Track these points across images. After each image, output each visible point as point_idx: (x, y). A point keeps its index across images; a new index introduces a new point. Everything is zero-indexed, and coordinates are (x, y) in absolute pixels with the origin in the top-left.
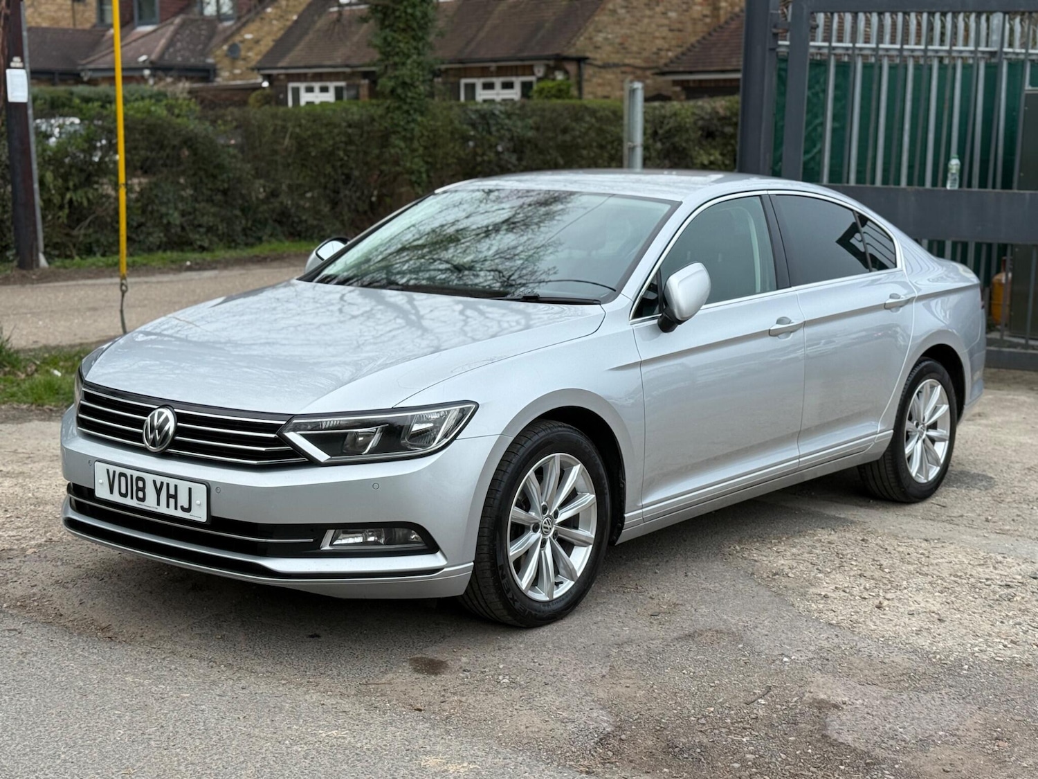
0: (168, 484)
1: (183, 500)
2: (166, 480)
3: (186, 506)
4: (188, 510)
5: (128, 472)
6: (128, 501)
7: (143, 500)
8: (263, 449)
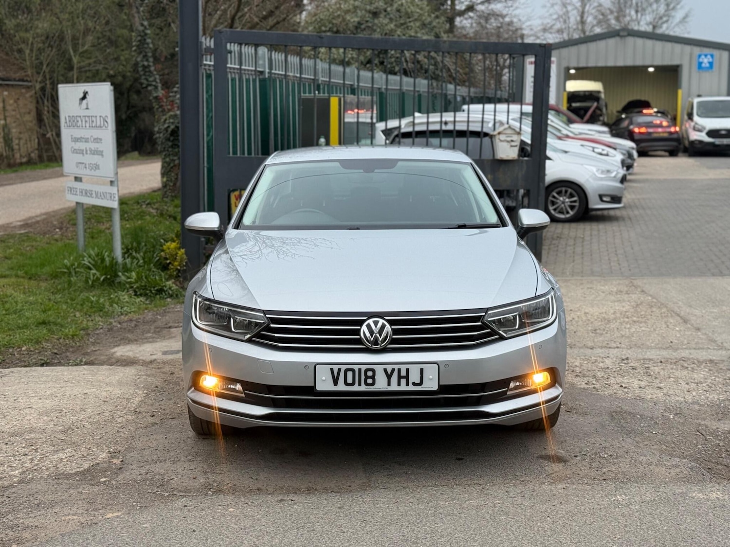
0: (399, 370)
1: (414, 377)
2: (396, 367)
3: (418, 381)
4: (421, 384)
5: (356, 368)
6: (356, 388)
7: (373, 384)
8: (476, 333)
